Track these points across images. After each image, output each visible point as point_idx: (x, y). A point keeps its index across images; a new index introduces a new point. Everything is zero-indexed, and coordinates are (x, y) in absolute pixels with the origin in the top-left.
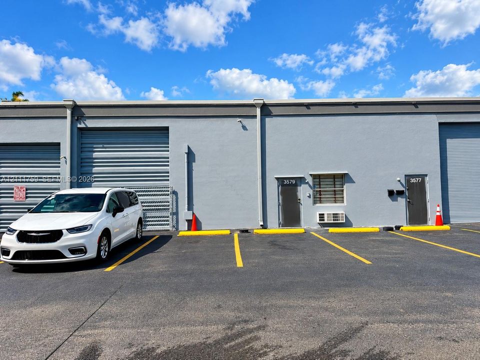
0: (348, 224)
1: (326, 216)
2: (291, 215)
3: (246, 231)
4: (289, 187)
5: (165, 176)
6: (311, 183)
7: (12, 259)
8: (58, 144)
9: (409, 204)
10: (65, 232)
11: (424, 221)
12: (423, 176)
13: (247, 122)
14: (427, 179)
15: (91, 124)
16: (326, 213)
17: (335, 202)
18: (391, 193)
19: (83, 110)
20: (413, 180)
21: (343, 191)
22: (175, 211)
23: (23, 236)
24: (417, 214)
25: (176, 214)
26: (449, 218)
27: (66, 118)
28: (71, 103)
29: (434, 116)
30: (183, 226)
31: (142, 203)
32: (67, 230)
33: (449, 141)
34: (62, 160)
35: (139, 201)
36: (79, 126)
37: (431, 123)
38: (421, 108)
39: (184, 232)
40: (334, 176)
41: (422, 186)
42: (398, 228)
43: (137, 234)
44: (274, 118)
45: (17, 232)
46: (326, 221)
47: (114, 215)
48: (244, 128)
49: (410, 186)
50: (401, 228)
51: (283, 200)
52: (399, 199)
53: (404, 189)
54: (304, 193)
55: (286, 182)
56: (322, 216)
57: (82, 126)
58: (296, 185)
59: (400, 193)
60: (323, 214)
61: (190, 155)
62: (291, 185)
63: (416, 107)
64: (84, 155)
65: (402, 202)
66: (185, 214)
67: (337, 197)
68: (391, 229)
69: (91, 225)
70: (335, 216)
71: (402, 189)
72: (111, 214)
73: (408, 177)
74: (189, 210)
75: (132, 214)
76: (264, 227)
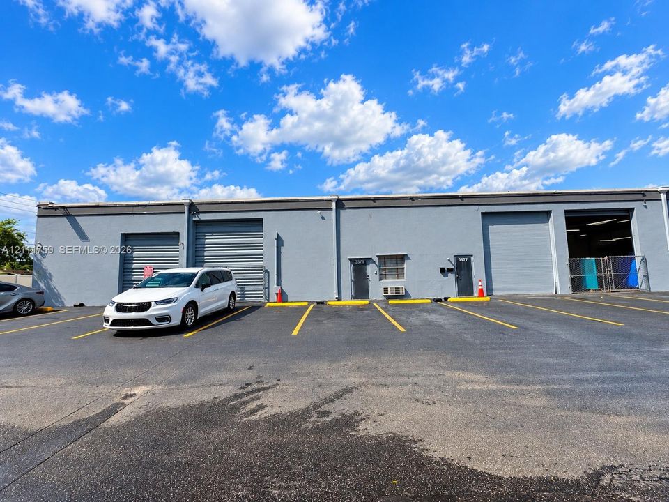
0: (407, 296)
1: (389, 290)
2: (361, 289)
3: (322, 303)
4: (359, 266)
5: (259, 258)
6: (377, 263)
7: (111, 326)
8: (178, 234)
9: (458, 279)
10: (153, 303)
11: (471, 293)
12: (469, 257)
13: (325, 213)
14: (472, 259)
15: (203, 217)
16: (389, 287)
17: (398, 278)
18: (442, 270)
19: (197, 206)
20: (461, 260)
21: (403, 269)
22: (266, 286)
23: (121, 308)
24: (465, 287)
25: (268, 288)
26: (492, 290)
27: (184, 213)
28: (188, 201)
29: (476, 207)
30: (273, 297)
31: (236, 279)
32: (155, 302)
33: (491, 228)
34: (181, 246)
35: (233, 278)
36: (194, 219)
37: (475, 213)
38: (466, 201)
39: (273, 303)
40: (396, 257)
41: (468, 263)
42: (446, 299)
43: (229, 305)
44: (347, 210)
45: (116, 304)
46: (389, 294)
47: (202, 290)
48: (323, 218)
49: (458, 264)
50: (449, 300)
51: (355, 277)
52: (449, 274)
53: (453, 267)
54: (371, 270)
55: (357, 262)
56: (386, 290)
57: (197, 218)
58: (365, 264)
59: (450, 270)
60: (387, 288)
61: (279, 241)
62: (362, 264)
63: (463, 201)
64: (199, 242)
65: (452, 277)
66: (274, 289)
67: (399, 273)
68: (440, 300)
69: (177, 298)
70: (397, 290)
71: (452, 267)
72: (199, 289)
73: (456, 257)
74: (278, 285)
75: (223, 289)
76: (339, 299)
